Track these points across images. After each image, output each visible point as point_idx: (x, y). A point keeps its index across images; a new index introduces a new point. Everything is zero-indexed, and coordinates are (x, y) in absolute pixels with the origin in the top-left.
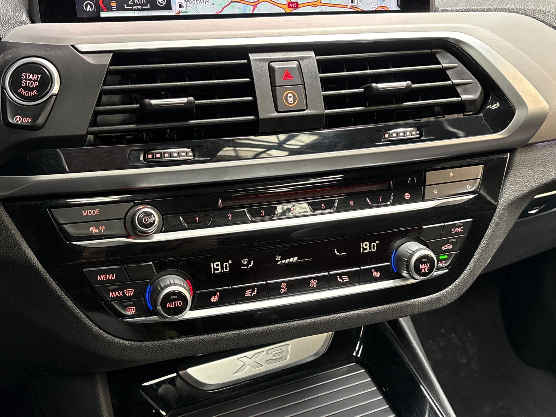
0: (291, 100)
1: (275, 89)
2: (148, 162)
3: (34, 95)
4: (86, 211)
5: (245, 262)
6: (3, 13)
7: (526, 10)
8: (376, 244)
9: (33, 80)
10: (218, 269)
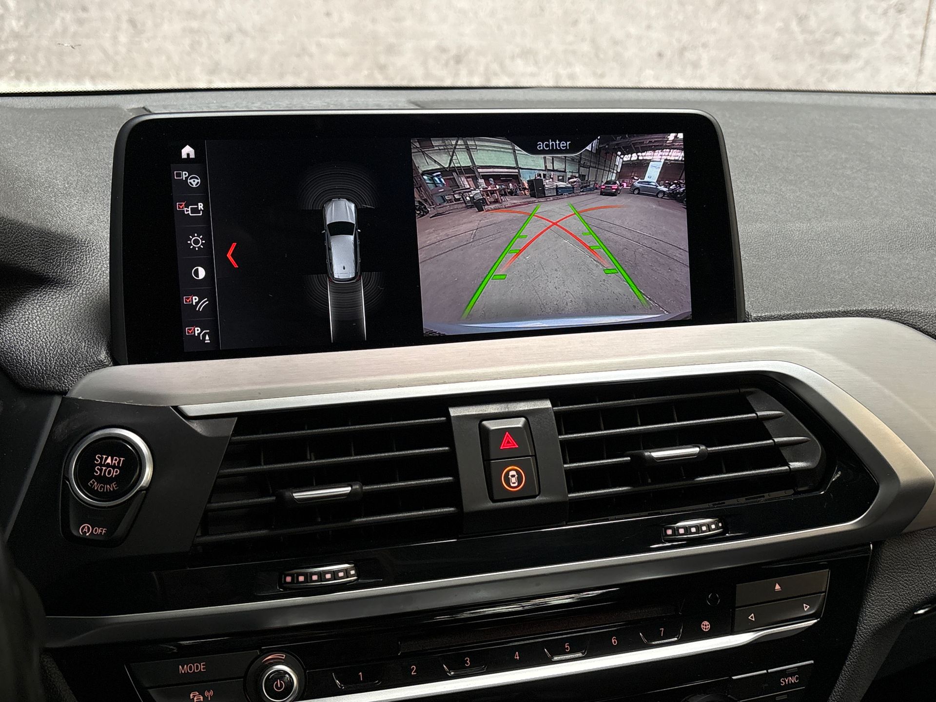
0: (515, 481)
1: (490, 464)
2: (285, 589)
3: (112, 490)
4: (185, 666)
6: (72, 349)
7: (892, 313)
9: (111, 466)
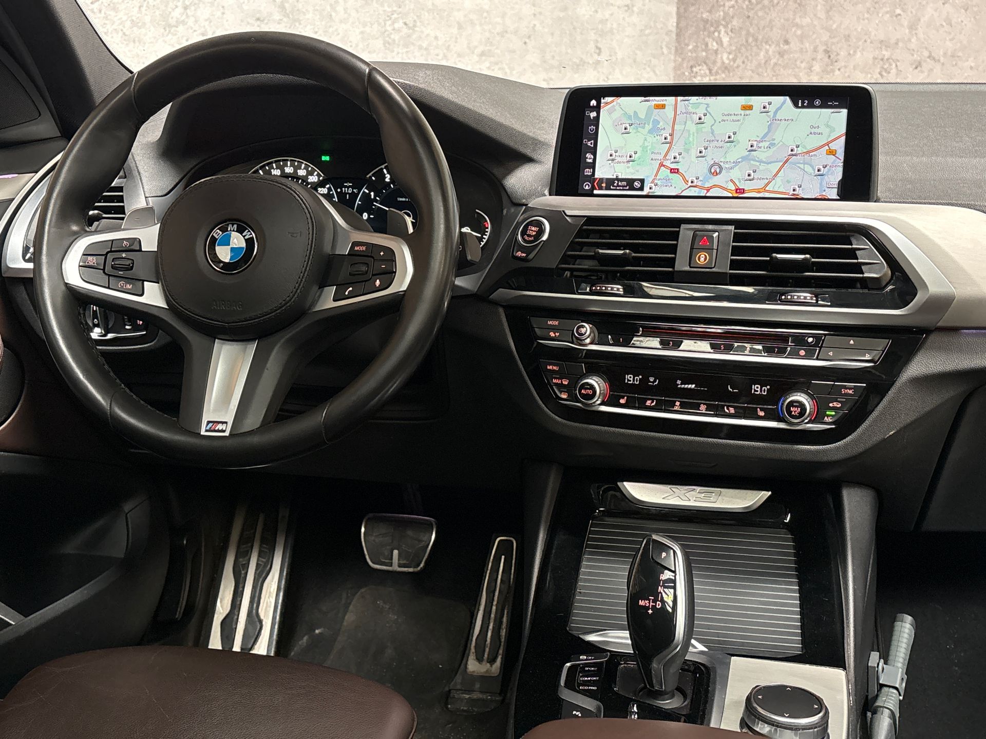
0: (703, 260)
1: (692, 251)
2: (592, 291)
3: (532, 240)
5: (652, 379)
6: (535, 189)
8: (767, 389)
9: (534, 231)
10: (630, 381)
